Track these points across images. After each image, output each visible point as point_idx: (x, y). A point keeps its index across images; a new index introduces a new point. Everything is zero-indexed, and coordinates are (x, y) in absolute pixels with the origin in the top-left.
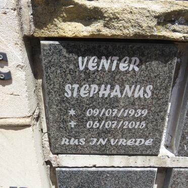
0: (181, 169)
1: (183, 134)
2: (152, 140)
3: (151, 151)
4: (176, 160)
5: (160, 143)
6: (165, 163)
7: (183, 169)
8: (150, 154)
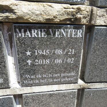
0: (27, 95)
1: (20, 75)
2: (2, 79)
3: (4, 86)
4: (22, 89)
5: (8, 80)
6: (16, 92)
7: (28, 94)
8: (4, 87)
